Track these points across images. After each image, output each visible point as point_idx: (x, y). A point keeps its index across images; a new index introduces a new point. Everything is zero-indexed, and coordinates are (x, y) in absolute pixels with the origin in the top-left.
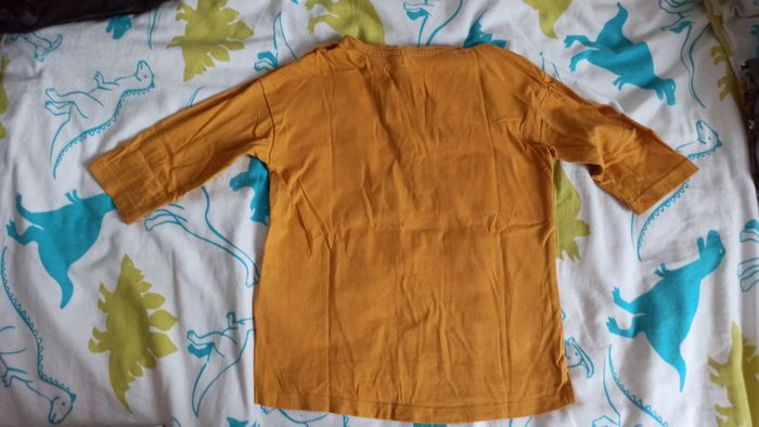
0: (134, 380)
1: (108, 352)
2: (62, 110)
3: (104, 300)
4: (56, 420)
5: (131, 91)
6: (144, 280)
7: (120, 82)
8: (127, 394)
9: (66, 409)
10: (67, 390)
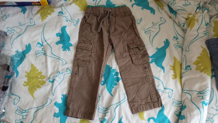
0: (35, 91)
1: (28, 86)
2: (12, 32)
3: (26, 75)
4: (15, 104)
5: (29, 26)
6: (37, 69)
7: (26, 24)
8: (34, 95)
9: (18, 101)
10: (18, 96)
